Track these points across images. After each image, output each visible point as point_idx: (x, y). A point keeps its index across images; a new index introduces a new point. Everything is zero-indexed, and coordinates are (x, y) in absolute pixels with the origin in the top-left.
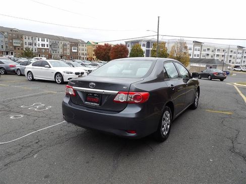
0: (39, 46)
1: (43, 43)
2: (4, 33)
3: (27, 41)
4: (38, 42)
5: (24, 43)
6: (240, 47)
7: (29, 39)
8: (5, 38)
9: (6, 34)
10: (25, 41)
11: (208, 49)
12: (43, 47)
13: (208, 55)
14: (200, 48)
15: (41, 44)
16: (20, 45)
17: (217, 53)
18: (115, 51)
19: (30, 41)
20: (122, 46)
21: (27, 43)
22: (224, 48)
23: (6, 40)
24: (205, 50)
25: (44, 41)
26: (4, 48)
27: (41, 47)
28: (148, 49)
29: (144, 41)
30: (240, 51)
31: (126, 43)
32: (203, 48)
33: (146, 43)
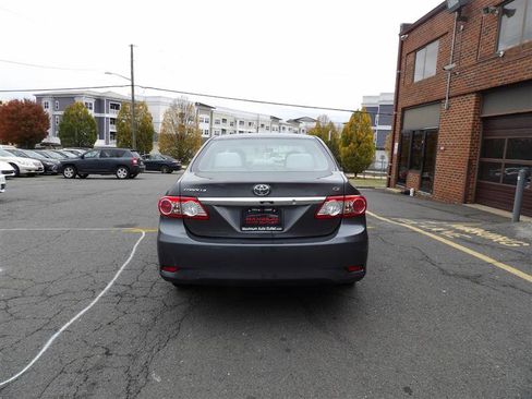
6: (275, 119)
11: (224, 120)
13: (224, 131)
14: (209, 117)
17: (239, 128)
18: (9, 118)
20: (28, 104)
22: (250, 118)
24: (217, 123)
28: (98, 115)
29: (90, 96)
30: (276, 126)
31: (39, 98)
32: (215, 118)
33: (93, 102)
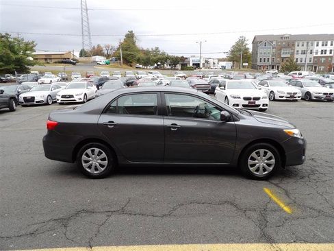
0: (317, 53)
1: (324, 48)
2: (272, 43)
3: (300, 49)
4: (315, 48)
5: (296, 52)
7: (303, 45)
8: (273, 48)
9: (274, 43)
10: (297, 48)
12: (323, 55)
15: (320, 50)
16: (289, 56)
19: (305, 48)
21: (300, 52)
23: (274, 50)
25: (326, 45)
26: (270, 60)
27: (319, 55)
